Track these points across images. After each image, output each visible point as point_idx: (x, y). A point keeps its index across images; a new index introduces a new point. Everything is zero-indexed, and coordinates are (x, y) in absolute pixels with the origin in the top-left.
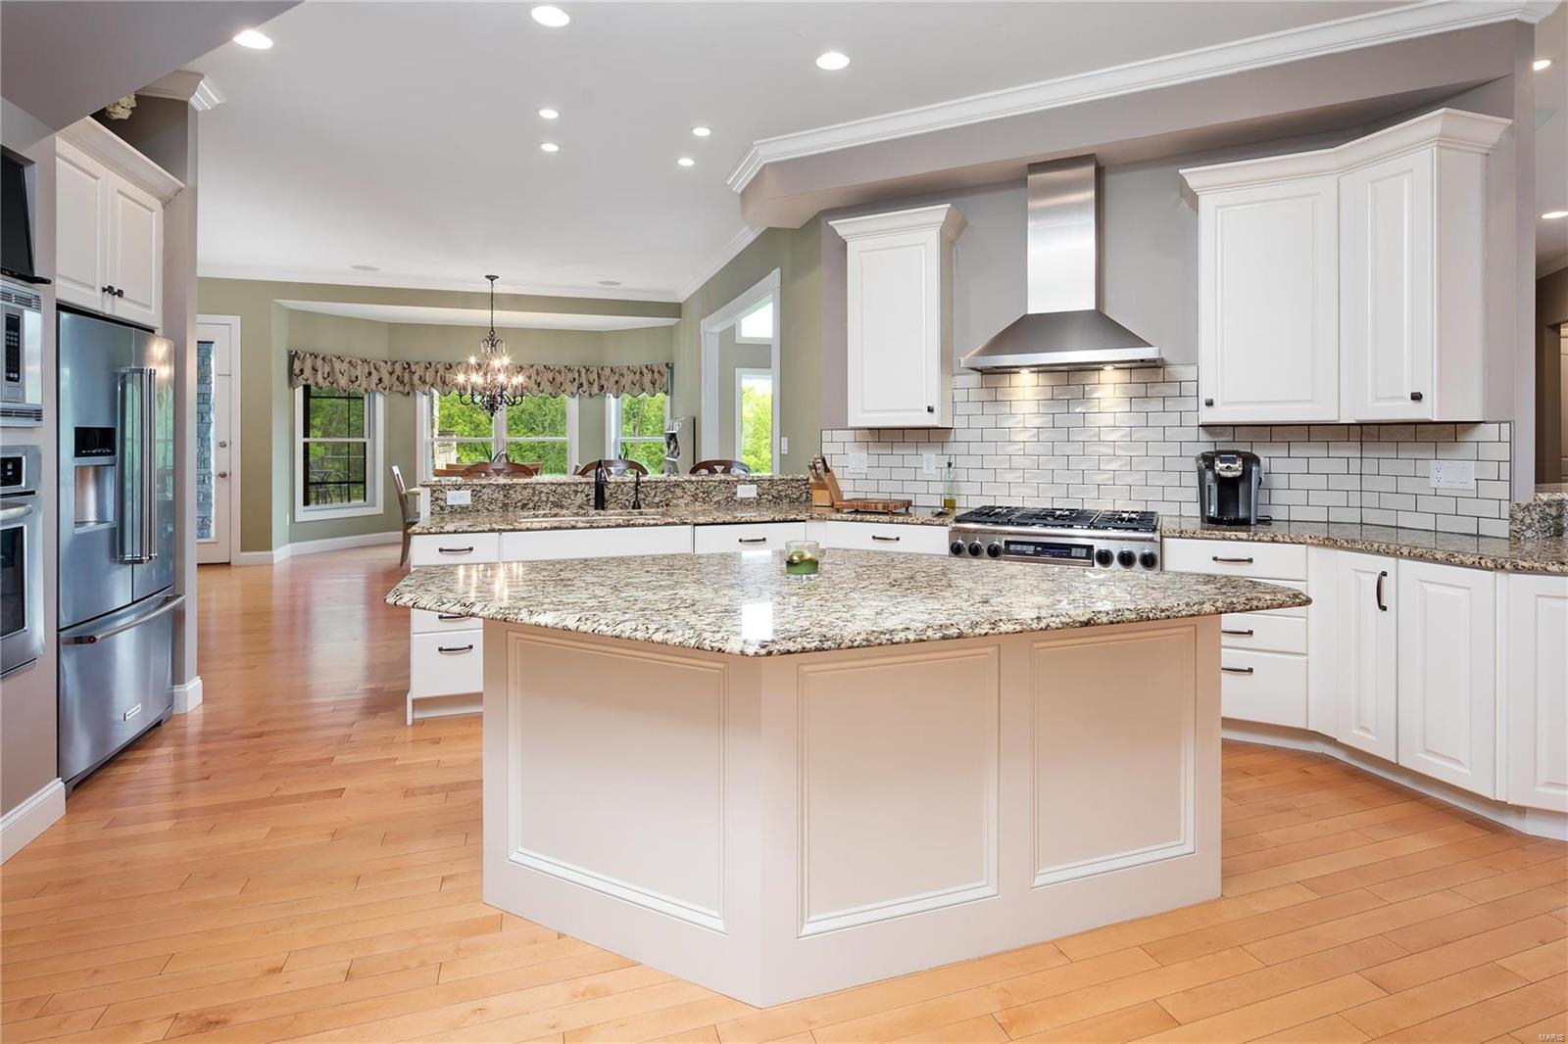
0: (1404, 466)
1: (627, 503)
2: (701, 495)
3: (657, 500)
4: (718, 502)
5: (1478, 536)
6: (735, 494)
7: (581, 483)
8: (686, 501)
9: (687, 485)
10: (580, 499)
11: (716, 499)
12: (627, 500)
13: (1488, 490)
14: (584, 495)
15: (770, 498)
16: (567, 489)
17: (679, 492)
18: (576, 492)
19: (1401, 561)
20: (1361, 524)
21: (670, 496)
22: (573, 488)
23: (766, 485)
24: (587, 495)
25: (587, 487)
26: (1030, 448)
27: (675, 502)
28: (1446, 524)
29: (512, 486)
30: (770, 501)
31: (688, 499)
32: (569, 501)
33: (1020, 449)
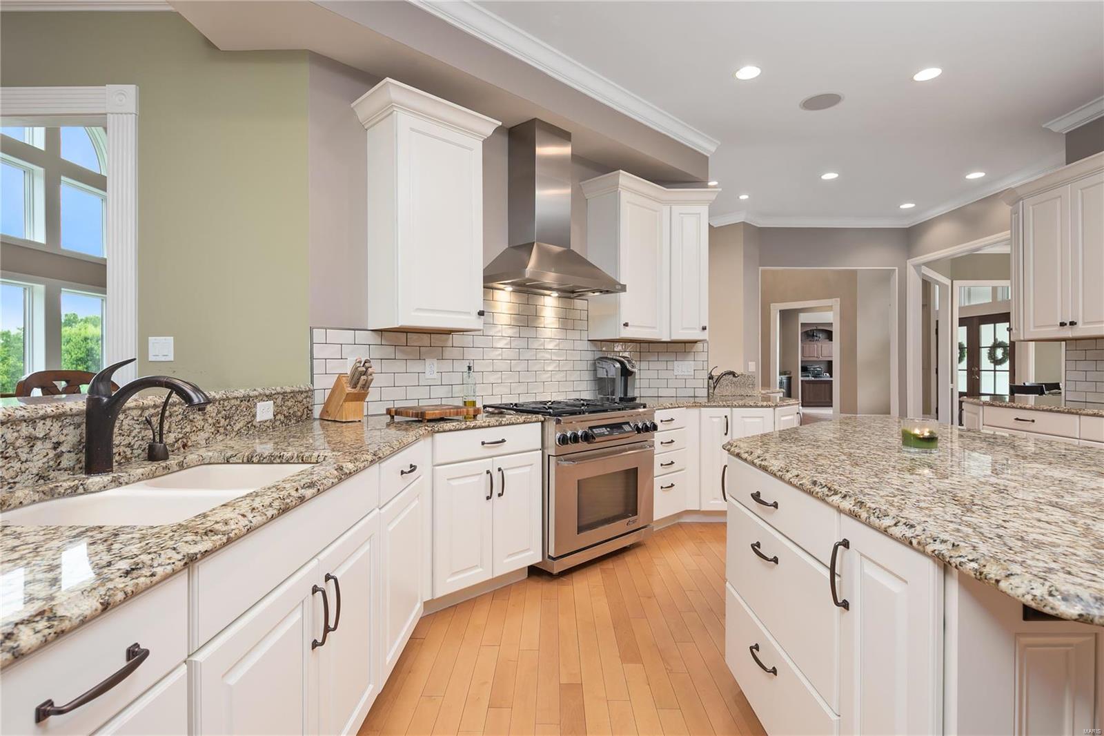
0: (662, 365)
1: (128, 451)
2: (223, 422)
3: (172, 437)
4: (238, 432)
5: (695, 397)
6: (254, 416)
7: (44, 418)
8: (207, 435)
10: (40, 457)
11: (237, 427)
12: (129, 445)
13: (698, 374)
14: (49, 445)
16: (10, 436)
18: (32, 440)
19: (734, 409)
21: (188, 429)
22: (25, 430)
23: (279, 401)
24: (58, 444)
25: (57, 425)
26: (507, 354)
27: (193, 438)
28: (681, 393)
30: (282, 423)
32: (17, 465)
33: (499, 355)
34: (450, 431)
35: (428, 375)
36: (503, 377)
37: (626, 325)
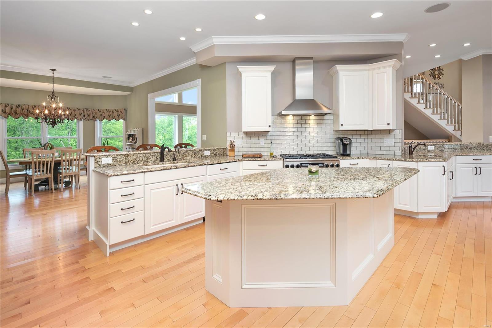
1: (170, 159)
2: (194, 155)
3: (180, 157)
4: (199, 157)
5: (395, 155)
6: (204, 154)
7: (154, 153)
8: (189, 157)
9: (190, 152)
10: (154, 158)
11: (198, 156)
12: (170, 158)
13: (397, 145)
14: (155, 157)
15: (214, 155)
16: (149, 155)
17: (187, 154)
18: (153, 156)
19: (393, 161)
20: (367, 154)
21: (184, 156)
22: (152, 154)
23: (213, 151)
24: (157, 157)
25: (157, 154)
27: (185, 158)
28: (387, 153)
29: (129, 155)
30: (214, 156)
31: (190, 156)
32: (150, 160)
33: (289, 138)
34: (247, 161)
35: (261, 145)
36: (290, 145)
37: (342, 125)
